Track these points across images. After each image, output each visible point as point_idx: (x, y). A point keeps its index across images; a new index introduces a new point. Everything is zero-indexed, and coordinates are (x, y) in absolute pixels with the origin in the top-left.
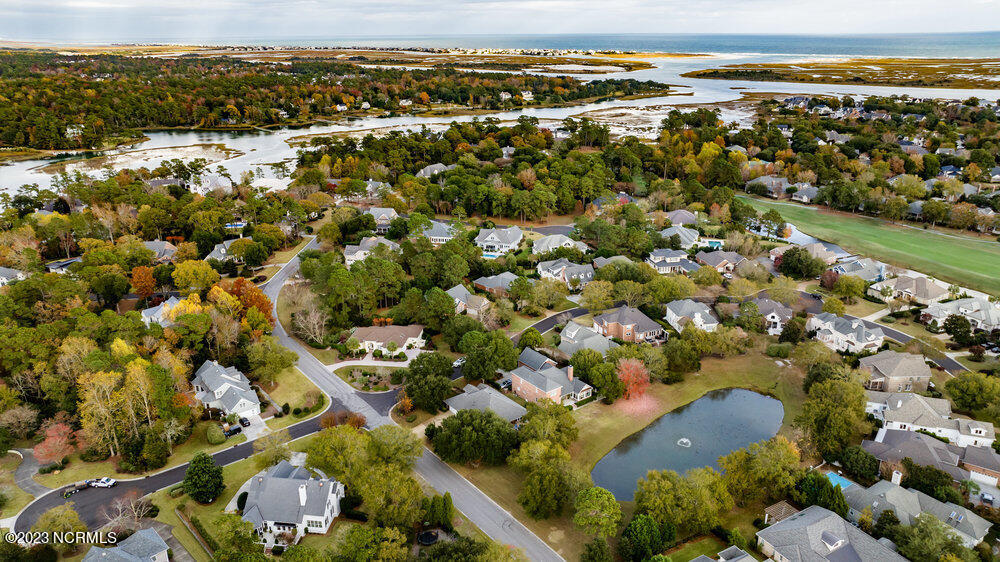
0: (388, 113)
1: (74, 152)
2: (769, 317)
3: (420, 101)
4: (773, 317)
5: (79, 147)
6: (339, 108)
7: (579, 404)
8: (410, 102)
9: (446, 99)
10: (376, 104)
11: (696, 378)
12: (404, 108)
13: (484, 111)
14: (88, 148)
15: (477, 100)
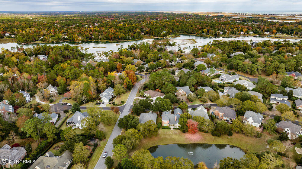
0: (257, 36)
1: (160, 38)
2: (286, 130)
3: (273, 33)
4: (288, 130)
5: (162, 37)
6: (242, 33)
7: (174, 129)
8: (269, 33)
9: (284, 32)
10: (256, 32)
11: (227, 138)
12: (265, 34)
13: (299, 38)
14: (163, 37)
15: (297, 34)
